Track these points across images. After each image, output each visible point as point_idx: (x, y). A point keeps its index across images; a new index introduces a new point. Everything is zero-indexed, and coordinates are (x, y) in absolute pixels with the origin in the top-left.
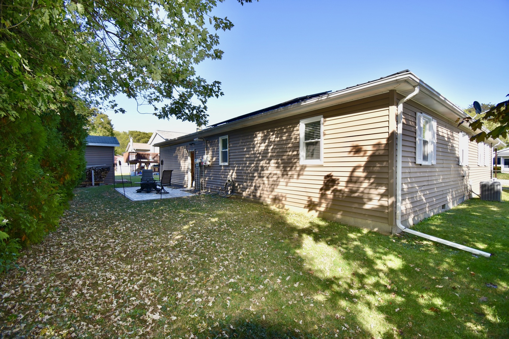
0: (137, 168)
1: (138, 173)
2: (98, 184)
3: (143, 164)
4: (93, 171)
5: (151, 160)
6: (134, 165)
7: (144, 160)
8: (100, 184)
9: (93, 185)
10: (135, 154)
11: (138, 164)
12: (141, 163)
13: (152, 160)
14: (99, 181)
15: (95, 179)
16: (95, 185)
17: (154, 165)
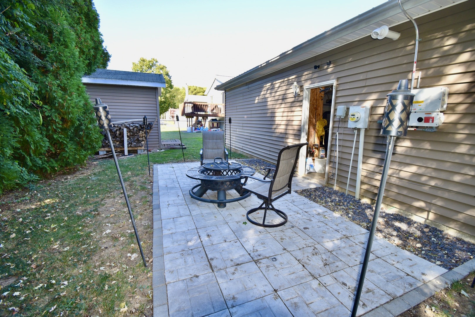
0: (194, 122)
1: (195, 129)
2: (135, 152)
3: (200, 118)
4: (125, 130)
5: (209, 113)
6: (191, 119)
7: (202, 113)
8: (139, 152)
9: (126, 153)
10: (191, 105)
11: (195, 117)
12: (198, 116)
13: (211, 114)
14: (136, 147)
15: (129, 143)
16: (130, 152)
17: (213, 120)
